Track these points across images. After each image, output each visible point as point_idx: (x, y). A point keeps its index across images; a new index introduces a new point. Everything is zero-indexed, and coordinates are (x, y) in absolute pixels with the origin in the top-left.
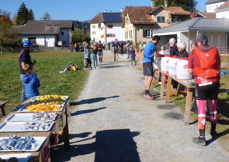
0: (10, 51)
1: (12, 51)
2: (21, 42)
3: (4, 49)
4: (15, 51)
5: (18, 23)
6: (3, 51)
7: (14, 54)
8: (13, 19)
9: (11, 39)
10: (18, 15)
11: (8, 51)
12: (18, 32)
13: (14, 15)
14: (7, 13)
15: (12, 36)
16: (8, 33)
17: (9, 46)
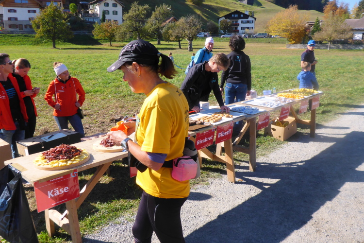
0: (338, 48)
1: (340, 49)
2: (352, 39)
3: (332, 46)
4: (344, 48)
5: (358, 16)
6: (330, 48)
7: (341, 52)
8: (352, 11)
9: (341, 35)
10: (360, 5)
11: (336, 48)
12: (350, 27)
13: (355, 6)
14: (345, 4)
15: (343, 32)
16: (338, 28)
17: (338, 43)
